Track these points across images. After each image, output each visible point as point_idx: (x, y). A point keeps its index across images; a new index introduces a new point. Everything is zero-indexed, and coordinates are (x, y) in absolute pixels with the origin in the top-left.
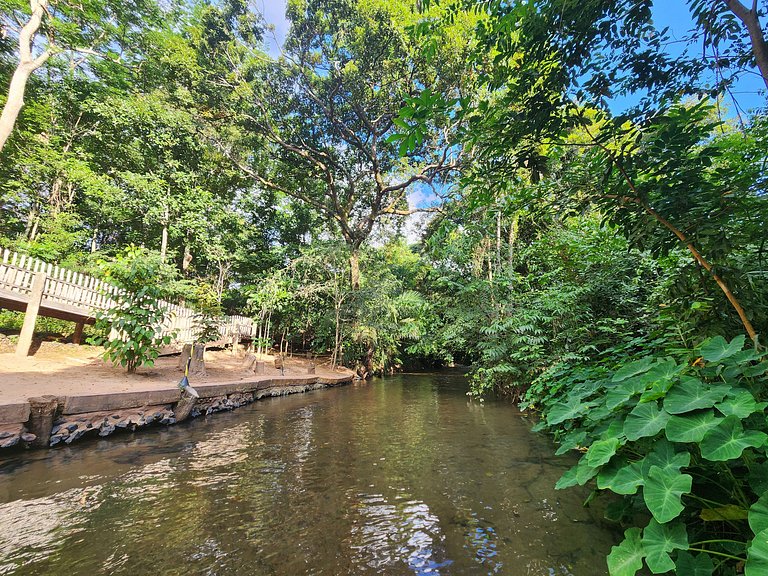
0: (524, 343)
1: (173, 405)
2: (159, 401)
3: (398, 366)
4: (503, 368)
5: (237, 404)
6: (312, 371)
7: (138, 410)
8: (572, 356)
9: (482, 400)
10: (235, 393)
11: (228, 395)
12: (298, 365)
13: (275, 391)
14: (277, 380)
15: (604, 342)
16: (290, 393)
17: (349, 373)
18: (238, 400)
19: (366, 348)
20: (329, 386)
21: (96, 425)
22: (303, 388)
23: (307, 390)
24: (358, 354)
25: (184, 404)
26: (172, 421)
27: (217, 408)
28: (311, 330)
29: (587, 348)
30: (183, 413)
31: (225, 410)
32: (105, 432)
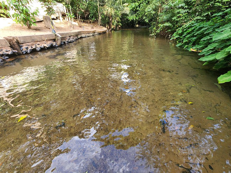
0: (179, 13)
1: (54, 40)
2: (49, 39)
3: (119, 26)
4: (167, 24)
5: (74, 40)
6: (93, 28)
7: (44, 42)
8: (199, 18)
9: (155, 37)
10: (72, 36)
11: (70, 37)
12: (86, 26)
13: (83, 35)
14: (83, 31)
15: (214, 11)
16: (88, 36)
17: (104, 29)
18: (73, 38)
19: (109, 18)
20: (100, 34)
21: (34, 47)
22: (91, 35)
23: (93, 35)
24: (106, 21)
25: (58, 40)
26: (57, 46)
27: (68, 41)
28: (87, 10)
29: (206, 14)
30: (59, 43)
31: (71, 42)
32: (38, 49)
